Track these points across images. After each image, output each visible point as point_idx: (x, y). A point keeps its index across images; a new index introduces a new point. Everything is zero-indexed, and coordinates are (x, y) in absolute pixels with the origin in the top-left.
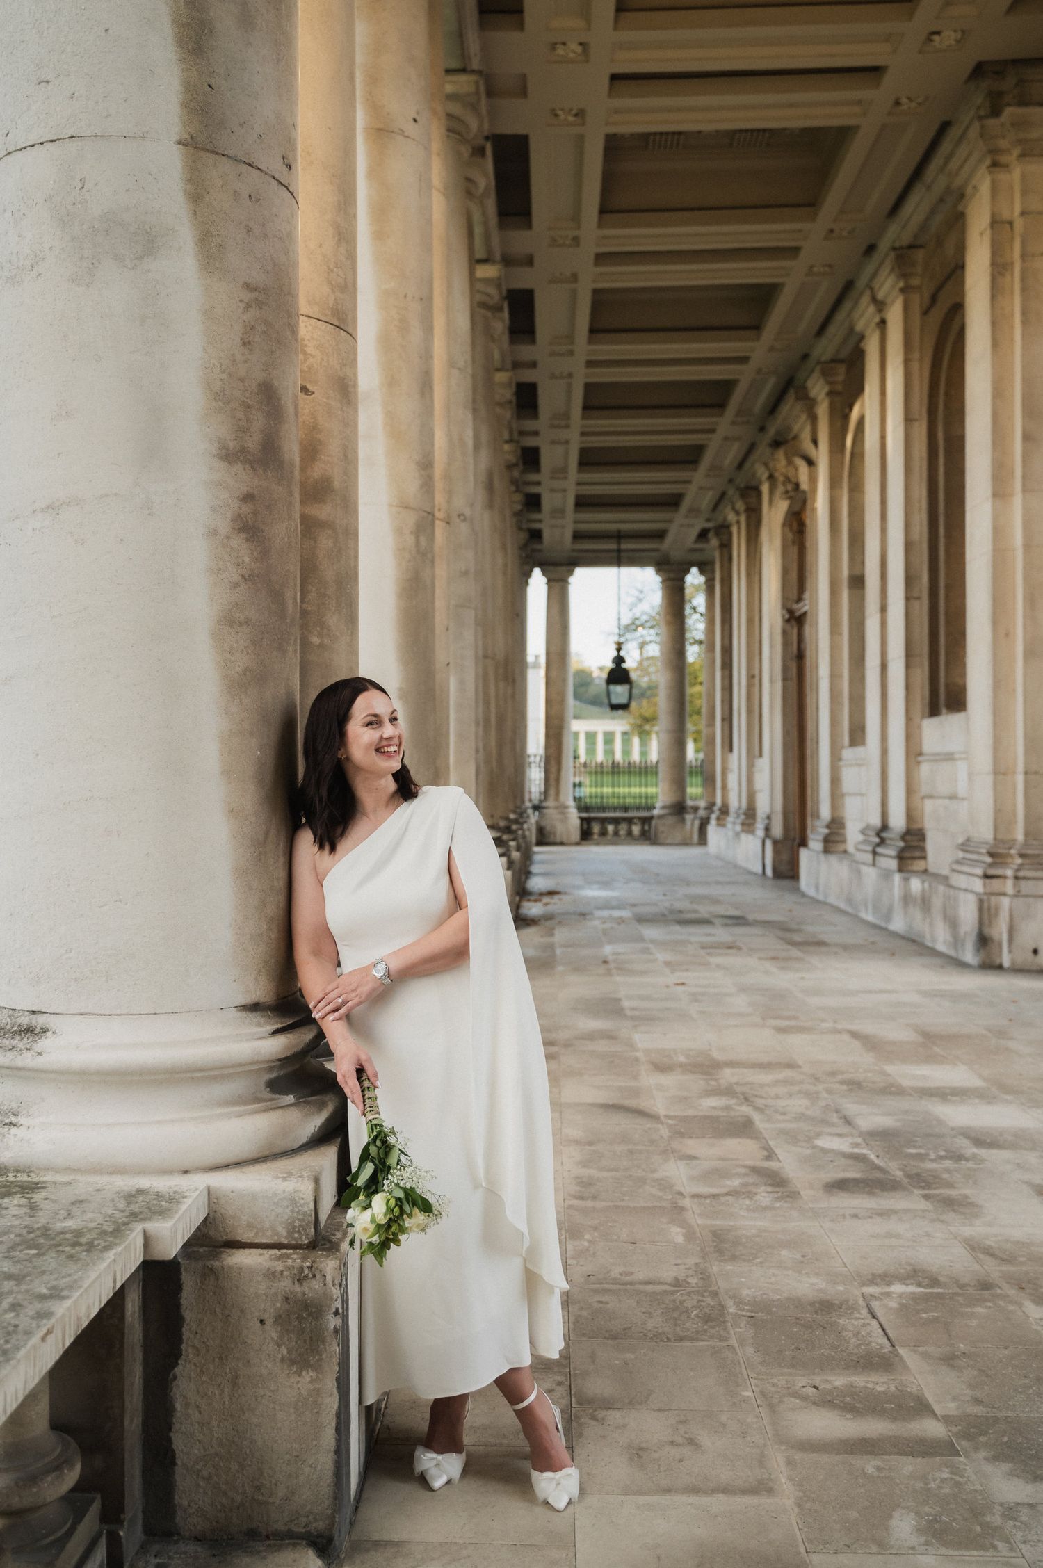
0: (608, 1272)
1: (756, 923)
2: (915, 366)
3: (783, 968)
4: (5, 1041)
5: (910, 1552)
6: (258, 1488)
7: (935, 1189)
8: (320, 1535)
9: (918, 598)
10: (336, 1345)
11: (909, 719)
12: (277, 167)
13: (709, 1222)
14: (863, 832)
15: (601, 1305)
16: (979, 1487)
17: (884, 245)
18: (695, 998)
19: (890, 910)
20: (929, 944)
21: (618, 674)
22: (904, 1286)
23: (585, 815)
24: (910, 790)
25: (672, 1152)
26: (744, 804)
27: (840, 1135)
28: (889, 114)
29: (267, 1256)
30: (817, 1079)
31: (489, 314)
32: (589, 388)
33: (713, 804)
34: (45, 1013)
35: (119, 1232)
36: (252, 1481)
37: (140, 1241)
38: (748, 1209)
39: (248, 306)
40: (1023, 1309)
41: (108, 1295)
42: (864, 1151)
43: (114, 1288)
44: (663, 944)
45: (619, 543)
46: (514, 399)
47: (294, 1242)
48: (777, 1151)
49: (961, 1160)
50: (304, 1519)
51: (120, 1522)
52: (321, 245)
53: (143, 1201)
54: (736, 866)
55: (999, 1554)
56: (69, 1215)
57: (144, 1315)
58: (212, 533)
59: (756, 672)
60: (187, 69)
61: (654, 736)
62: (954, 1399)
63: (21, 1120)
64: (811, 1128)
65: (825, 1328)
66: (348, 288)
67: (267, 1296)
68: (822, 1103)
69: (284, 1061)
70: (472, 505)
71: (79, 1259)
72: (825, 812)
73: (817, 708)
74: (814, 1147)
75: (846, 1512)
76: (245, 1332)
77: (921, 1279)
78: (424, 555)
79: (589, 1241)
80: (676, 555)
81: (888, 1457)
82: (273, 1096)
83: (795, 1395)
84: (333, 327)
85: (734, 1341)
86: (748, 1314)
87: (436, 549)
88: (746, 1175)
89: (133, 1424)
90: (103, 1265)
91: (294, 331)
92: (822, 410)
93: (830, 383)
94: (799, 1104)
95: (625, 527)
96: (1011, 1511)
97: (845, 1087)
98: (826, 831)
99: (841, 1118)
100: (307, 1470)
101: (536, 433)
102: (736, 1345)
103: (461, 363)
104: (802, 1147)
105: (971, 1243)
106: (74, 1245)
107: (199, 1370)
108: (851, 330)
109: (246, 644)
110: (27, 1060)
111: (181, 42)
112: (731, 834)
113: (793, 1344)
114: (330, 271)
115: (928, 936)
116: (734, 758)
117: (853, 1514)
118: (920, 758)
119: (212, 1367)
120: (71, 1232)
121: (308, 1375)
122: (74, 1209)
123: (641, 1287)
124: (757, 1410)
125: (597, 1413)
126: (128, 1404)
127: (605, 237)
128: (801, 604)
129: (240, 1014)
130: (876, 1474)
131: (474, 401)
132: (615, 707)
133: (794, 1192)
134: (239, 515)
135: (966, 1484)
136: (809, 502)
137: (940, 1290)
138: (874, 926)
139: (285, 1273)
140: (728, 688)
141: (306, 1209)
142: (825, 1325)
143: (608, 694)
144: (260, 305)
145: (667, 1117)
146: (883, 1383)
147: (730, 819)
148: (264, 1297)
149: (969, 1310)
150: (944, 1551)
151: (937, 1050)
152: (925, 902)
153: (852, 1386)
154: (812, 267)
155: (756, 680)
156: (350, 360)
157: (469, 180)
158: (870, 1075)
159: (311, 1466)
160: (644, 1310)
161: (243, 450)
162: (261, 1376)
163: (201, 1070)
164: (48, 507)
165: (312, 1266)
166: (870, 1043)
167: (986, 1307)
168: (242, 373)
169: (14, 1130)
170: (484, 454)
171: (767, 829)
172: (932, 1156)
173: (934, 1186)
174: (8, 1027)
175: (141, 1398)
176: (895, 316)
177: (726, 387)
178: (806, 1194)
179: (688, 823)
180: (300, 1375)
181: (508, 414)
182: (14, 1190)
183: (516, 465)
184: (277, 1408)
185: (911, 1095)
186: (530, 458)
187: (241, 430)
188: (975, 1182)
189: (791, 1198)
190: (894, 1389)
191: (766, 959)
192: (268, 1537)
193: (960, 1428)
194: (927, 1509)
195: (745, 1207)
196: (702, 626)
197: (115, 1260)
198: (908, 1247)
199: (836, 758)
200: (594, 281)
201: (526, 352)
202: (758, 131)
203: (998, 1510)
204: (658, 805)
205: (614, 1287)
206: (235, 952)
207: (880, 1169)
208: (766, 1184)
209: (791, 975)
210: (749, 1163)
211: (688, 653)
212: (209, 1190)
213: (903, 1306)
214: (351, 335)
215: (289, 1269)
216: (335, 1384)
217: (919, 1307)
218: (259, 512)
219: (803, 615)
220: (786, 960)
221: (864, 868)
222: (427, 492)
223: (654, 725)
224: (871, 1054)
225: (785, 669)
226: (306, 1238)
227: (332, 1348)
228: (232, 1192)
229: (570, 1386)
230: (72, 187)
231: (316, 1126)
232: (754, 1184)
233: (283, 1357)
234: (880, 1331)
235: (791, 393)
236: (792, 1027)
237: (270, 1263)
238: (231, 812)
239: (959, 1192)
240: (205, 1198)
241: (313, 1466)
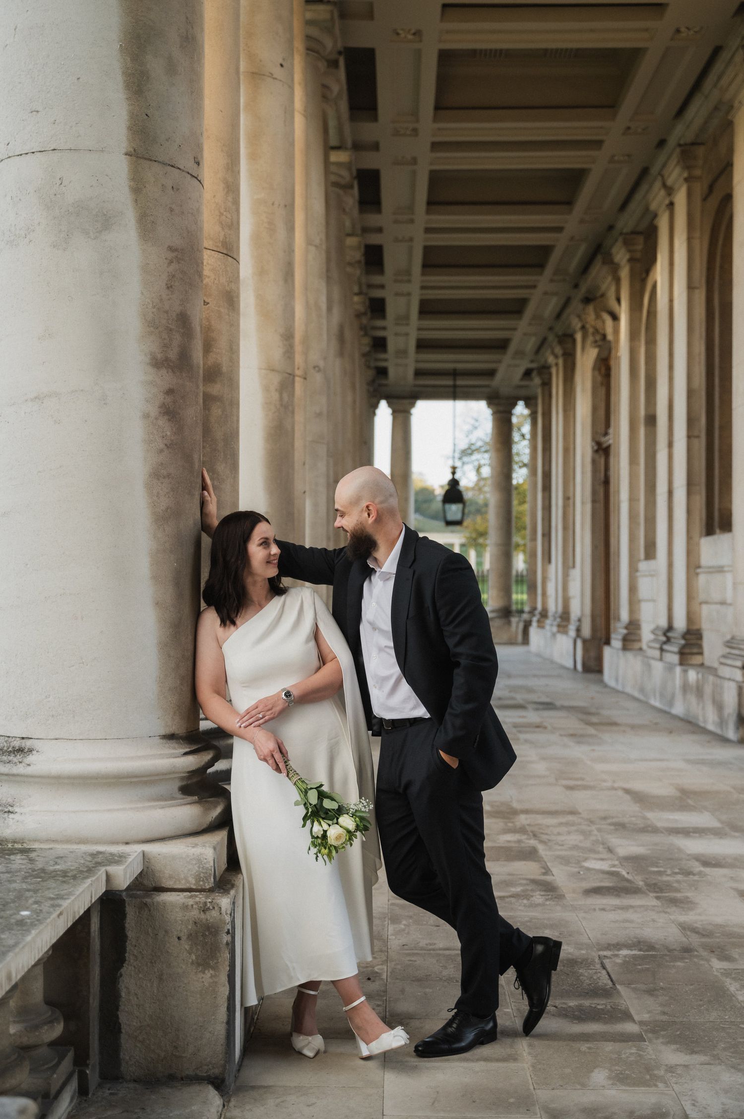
0: (418, 943)
1: (563, 708)
2: (696, 243)
3: (579, 743)
4: (4, 757)
5: (601, 1088)
6: (176, 1047)
7: (665, 893)
8: (216, 1078)
9: (698, 437)
10: (228, 953)
11: (689, 538)
12: (189, 165)
14: (653, 632)
15: (411, 962)
16: (654, 1057)
17: (672, 141)
19: (673, 696)
20: (702, 725)
21: (453, 493)
22: (630, 951)
24: (691, 597)
26: (560, 609)
27: (602, 859)
28: (672, 39)
29: (182, 896)
30: (592, 822)
31: (341, 192)
32: (427, 250)
33: (535, 609)
34: (31, 738)
35: (90, 871)
36: (172, 1043)
37: (104, 878)
38: (525, 906)
39: (171, 262)
40: (710, 963)
42: (619, 870)
45: (455, 380)
46: (363, 259)
47: (200, 888)
48: (553, 870)
49: (689, 875)
50: (206, 1067)
51: (87, 1066)
52: (214, 196)
53: (102, 857)
54: (552, 662)
55: (659, 1089)
56: (56, 864)
57: (101, 934)
58: (146, 416)
59: (571, 495)
60: (132, 104)
61: (488, 549)
62: (649, 1012)
63: (16, 809)
64: (581, 854)
65: (568, 975)
66: (234, 226)
67: (182, 922)
68: (593, 838)
69: (193, 773)
70: (325, 359)
71: (69, 883)
72: (624, 615)
73: (619, 527)
74: (582, 867)
75: (564, 1070)
76: (168, 945)
77: (642, 947)
78: (286, 407)
79: (405, 925)
80: (505, 391)
81: (597, 1042)
82: (184, 797)
84: (223, 255)
87: (296, 400)
88: (528, 885)
89: (94, 1003)
90: (84, 888)
92: (624, 273)
93: (630, 251)
94: (574, 839)
95: (460, 366)
96: (671, 1069)
97: (612, 827)
98: (625, 631)
99: (606, 848)
100: (208, 1035)
101: (382, 287)
103: (317, 242)
104: (572, 867)
105: (683, 925)
106: (64, 876)
107: (137, 970)
108: (647, 209)
109: (167, 491)
110: (20, 769)
111: (128, 86)
112: (549, 634)
114: (221, 214)
115: (701, 718)
116: (552, 568)
117: (568, 1071)
118: (699, 570)
119: (145, 968)
120: (60, 871)
121: (209, 973)
122: (59, 861)
123: (441, 952)
124: (513, 1019)
125: (403, 1021)
126: (92, 990)
127: (439, 130)
128: (607, 438)
129: (162, 740)
130: (587, 1050)
131: (328, 270)
132: (449, 523)
133: (561, 895)
134: (164, 404)
135: (646, 1055)
136: (613, 352)
137: (654, 953)
138: (660, 710)
139: (195, 906)
140: (547, 508)
141: (207, 866)
142: (569, 973)
143: (444, 511)
144: (178, 260)
146: (602, 1004)
147: (548, 622)
148: (180, 922)
149: (672, 964)
150: (624, 1088)
151: (691, 802)
152: (699, 691)
153: (581, 1006)
154: (613, 156)
155: (571, 501)
156: (235, 278)
157: (324, 86)
158: (633, 819)
159: (210, 1032)
160: (441, 965)
161: (167, 359)
162: (178, 974)
163: (136, 776)
164: (36, 398)
165: (212, 902)
166: (639, 798)
167: (684, 962)
168: (167, 307)
169: (11, 816)
170: (336, 311)
171: (578, 630)
172: (669, 872)
173: (665, 891)
174: (5, 748)
175: (99, 988)
176: (681, 199)
177: (545, 251)
178: (569, 896)
179: (514, 625)
180: (204, 973)
181: (357, 271)
182: (15, 852)
183: (365, 314)
184: (189, 994)
185: (662, 832)
186: (377, 307)
187: (165, 346)
188: (696, 889)
189: (558, 898)
190: (609, 1007)
191: (565, 735)
192: (182, 1079)
193: (648, 1027)
194: (617, 1068)
195: (523, 904)
196: (527, 451)
197: (92, 884)
198: (638, 928)
199: (633, 569)
200: (431, 164)
201: (373, 220)
202: (566, 49)
203: (664, 1068)
205: (421, 952)
206: (159, 699)
207: (628, 880)
208: (540, 891)
209: (585, 748)
210: (532, 877)
211: (514, 475)
212: (144, 853)
213: (625, 962)
214: (235, 259)
215: (197, 903)
216: (227, 979)
217: (637, 963)
218: (177, 401)
219: (609, 447)
220: (582, 736)
221: (653, 663)
222: (289, 358)
223: (486, 539)
224: (638, 805)
225: (594, 492)
226: (208, 884)
227: (225, 955)
228: (159, 855)
229: (386, 1007)
230: (54, 183)
231: (212, 817)
232: (532, 890)
233: (192, 961)
234: (607, 976)
235: (599, 258)
236: (578, 786)
237: (184, 900)
238: (157, 604)
239: (683, 895)
240: (142, 858)
241: (212, 1032)
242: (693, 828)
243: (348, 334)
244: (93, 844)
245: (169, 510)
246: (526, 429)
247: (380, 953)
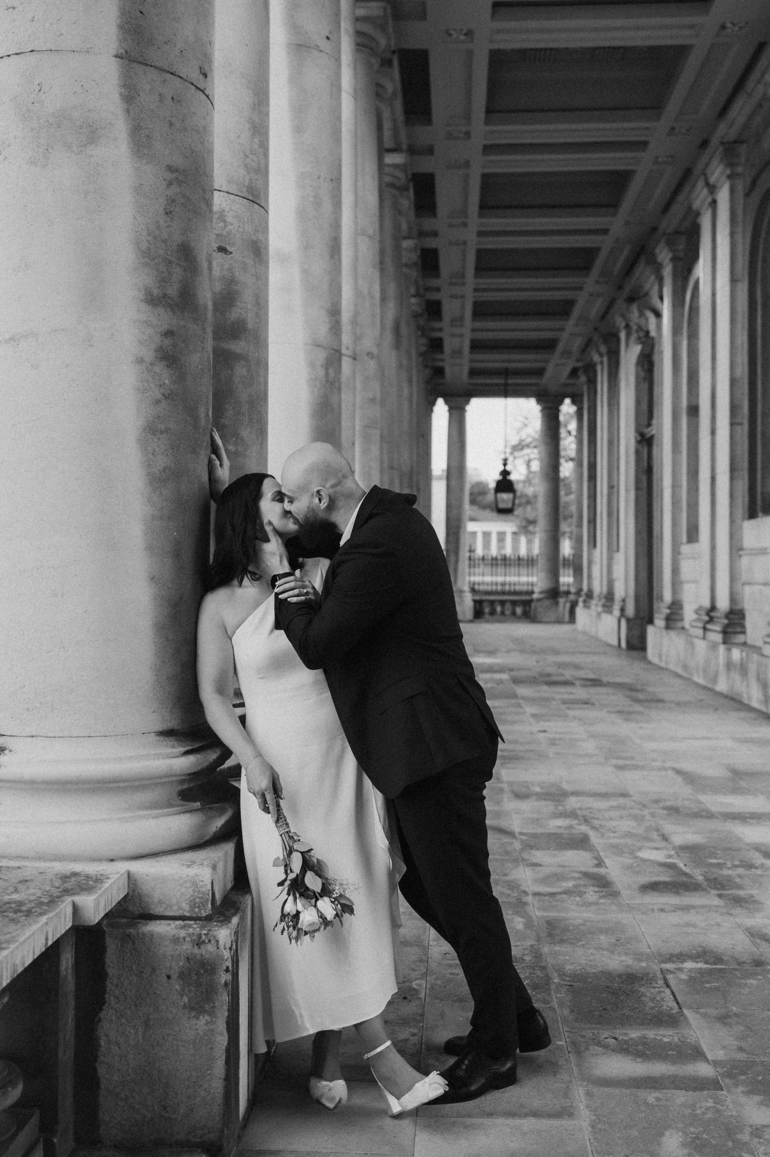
1: (609, 684)
2: (739, 238)
3: (627, 720)
6: (165, 1108)
7: (727, 890)
8: (212, 1144)
9: (741, 424)
10: (226, 995)
11: (732, 521)
12: (195, 75)
13: (546, 914)
14: (696, 612)
15: (452, 976)
16: (735, 1113)
17: (715, 141)
18: (553, 742)
19: (716, 674)
20: (746, 701)
21: (505, 484)
22: (694, 964)
23: (477, 598)
24: (733, 577)
25: (522, 860)
26: (604, 590)
27: (657, 849)
28: (718, 35)
29: (173, 926)
30: (644, 806)
31: (397, 193)
32: (480, 253)
33: (580, 590)
34: (4, 735)
35: (53, 902)
36: (159, 1102)
37: (69, 910)
38: (578, 905)
39: (170, 184)
41: (41, 950)
42: (675, 861)
43: (46, 944)
44: (532, 700)
45: (506, 379)
46: (419, 262)
47: (195, 915)
48: (606, 860)
49: (751, 868)
50: (201, 1132)
51: (54, 1132)
52: (239, 137)
53: (75, 881)
54: (598, 640)
56: (16, 890)
58: (140, 361)
59: (615, 483)
61: (536, 535)
62: (724, 1048)
64: (634, 842)
65: (628, 994)
66: (262, 171)
67: (172, 957)
68: (648, 824)
69: (194, 776)
70: (379, 347)
71: (19, 922)
72: (668, 597)
73: (662, 512)
74: (636, 857)
75: (628, 1131)
76: (155, 985)
77: (708, 958)
78: (332, 383)
80: (552, 388)
81: (666, 1091)
82: (184, 803)
83: (599, 1044)
84: (248, 201)
85: (555, 1004)
86: (569, 983)
87: (343, 377)
88: (579, 878)
89: (66, 1055)
90: (36, 927)
91: (209, 203)
92: (667, 272)
93: (672, 251)
94: (627, 825)
95: (511, 365)
96: (757, 1132)
97: (665, 812)
98: (668, 611)
99: (660, 835)
100: (203, 1093)
101: (438, 289)
102: (556, 1007)
104: (626, 857)
105: (751, 931)
106: (16, 912)
107: (119, 1014)
108: (689, 208)
109: (165, 448)
112: (594, 614)
113: (602, 1006)
114: (247, 156)
115: (745, 696)
116: (597, 553)
117: (635, 1133)
118: (741, 553)
119: (129, 1012)
120: (15, 902)
121: (204, 1019)
122: (20, 886)
124: (567, 1055)
126: (62, 1040)
127: (492, 132)
128: (650, 429)
129: (158, 737)
130: (655, 1103)
131: (382, 262)
132: (502, 512)
133: (615, 892)
134: (161, 347)
135: (725, 1111)
136: (656, 348)
137: (722, 966)
138: (705, 688)
139: (187, 939)
140: (593, 497)
141: (204, 889)
142: (628, 992)
143: (496, 501)
144: (180, 183)
145: (521, 834)
146: (670, 1035)
147: (594, 602)
148: (170, 958)
149: (743, 981)
151: (743, 784)
152: (743, 669)
153: (645, 1038)
154: (657, 157)
155: (615, 490)
156: (262, 227)
157: (378, 85)
158: (686, 802)
159: (205, 1090)
161: (165, 296)
162: (167, 1019)
163: (125, 781)
164: (10, 339)
165: (208, 934)
166: (689, 778)
167: (757, 979)
168: (165, 235)
170: (391, 305)
171: (622, 610)
172: (729, 864)
173: (727, 888)
175: (73, 1036)
176: (723, 196)
177: (591, 253)
178: (624, 893)
179: (561, 606)
180: (198, 1019)
181: (414, 274)
183: (421, 315)
184: (180, 1044)
185: (718, 818)
186: (433, 310)
187: (163, 281)
188: (760, 885)
189: (613, 896)
190: (677, 1040)
191: (613, 712)
192: (171, 1146)
193: (725, 1069)
194: (692, 1129)
195: (574, 903)
196: (574, 446)
197: (47, 923)
198: (701, 934)
199: (676, 552)
200: (483, 167)
201: (428, 224)
202: (614, 48)
203: (747, 1130)
204: (536, 590)
206: (154, 689)
207: (686, 874)
208: (593, 885)
209: (632, 725)
210: (583, 869)
211: (561, 469)
212: (129, 874)
213: (691, 978)
214: (263, 207)
215: (190, 935)
216: (225, 1026)
217: (704, 980)
218: (177, 345)
219: (652, 437)
220: (629, 713)
221: (696, 641)
222: (335, 334)
223: (535, 527)
224: (689, 786)
225: (638, 481)
226: (205, 912)
227: (223, 998)
228: (147, 876)
229: (422, 1037)
230: (32, 90)
231: (217, 827)
232: (585, 885)
233: (185, 1005)
234: (671, 996)
235: (643, 258)
236: (629, 765)
237: (175, 932)
238: (152, 579)
239: (747, 892)
240: (127, 879)
241: (208, 1090)
242: (750, 813)
243: (404, 330)
244: (72, 861)
245: (167, 471)
246: (573, 426)
247: (419, 964)
